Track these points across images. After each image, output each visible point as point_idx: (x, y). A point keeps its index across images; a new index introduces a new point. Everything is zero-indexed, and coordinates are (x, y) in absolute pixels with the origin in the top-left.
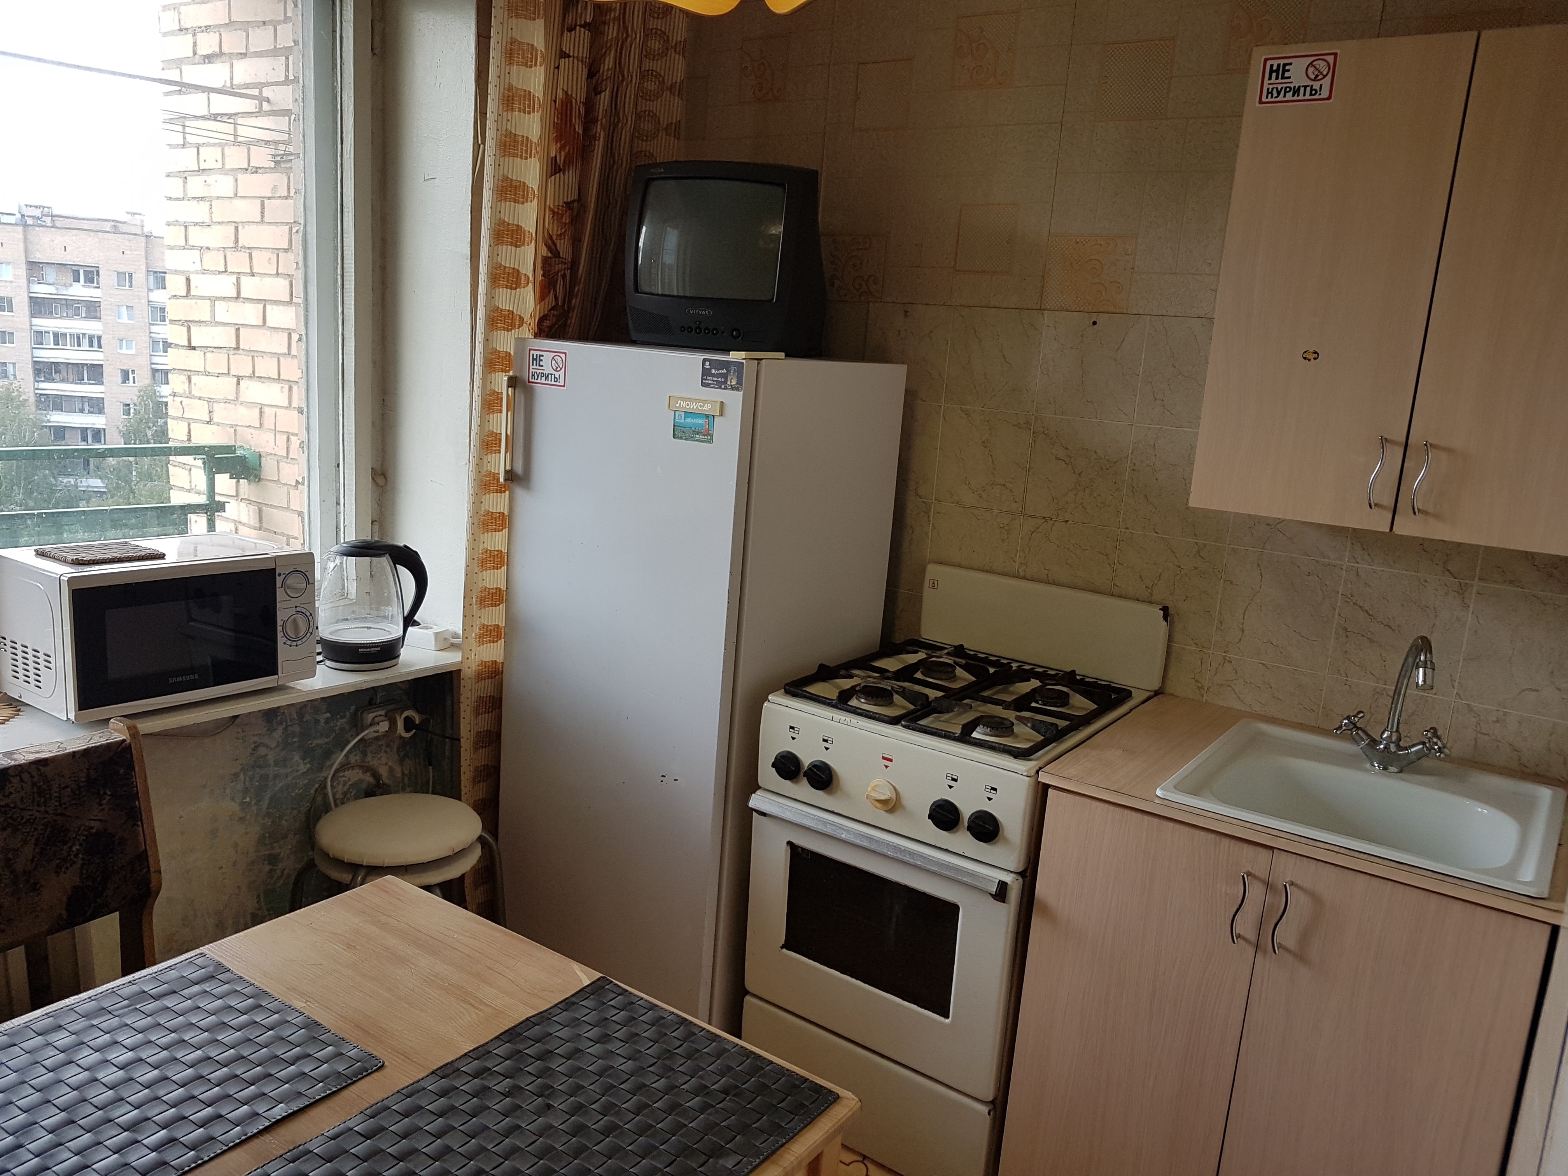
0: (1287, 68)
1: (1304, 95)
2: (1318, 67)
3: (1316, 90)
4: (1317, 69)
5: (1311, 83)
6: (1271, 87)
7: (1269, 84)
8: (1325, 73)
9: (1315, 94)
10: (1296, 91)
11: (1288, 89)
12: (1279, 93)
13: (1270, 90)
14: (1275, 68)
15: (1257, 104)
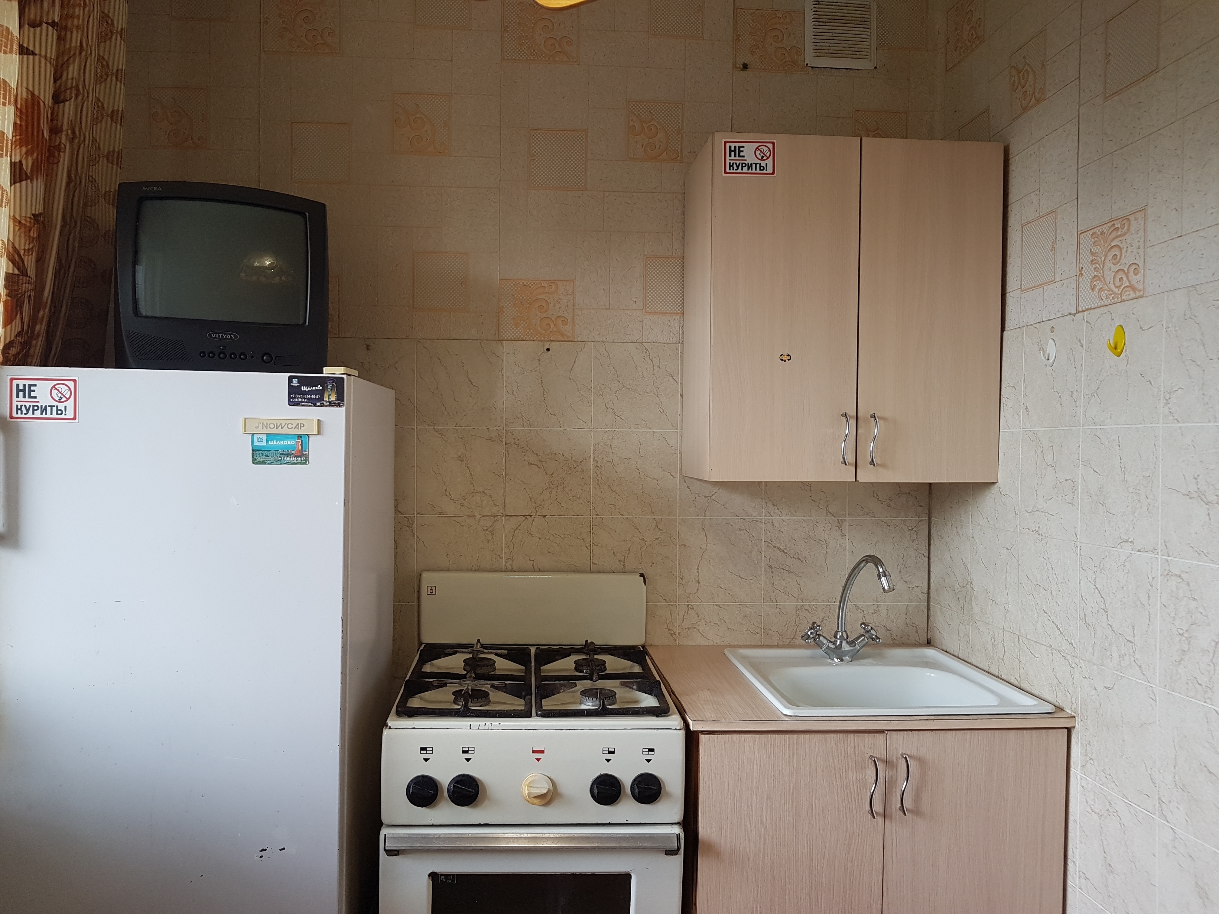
0: (741, 149)
1: (756, 170)
2: (762, 150)
3: (763, 167)
4: (762, 153)
5: (759, 162)
6: (732, 162)
7: (730, 160)
8: (768, 155)
9: (763, 170)
10: (750, 167)
11: (744, 165)
12: (738, 167)
13: (731, 165)
14: (733, 149)
15: (724, 174)
